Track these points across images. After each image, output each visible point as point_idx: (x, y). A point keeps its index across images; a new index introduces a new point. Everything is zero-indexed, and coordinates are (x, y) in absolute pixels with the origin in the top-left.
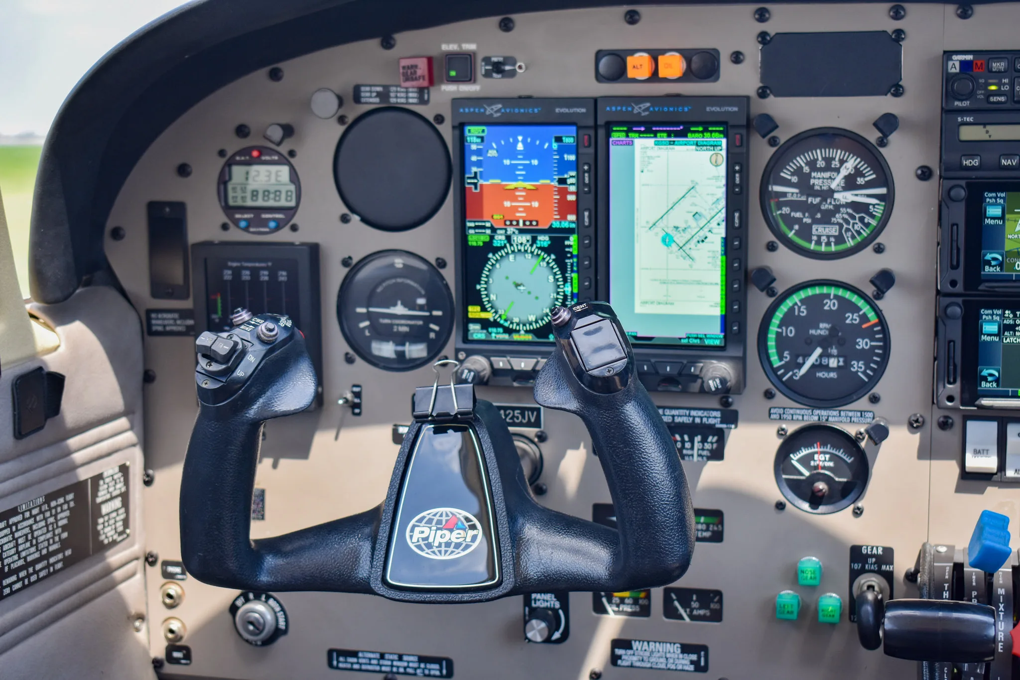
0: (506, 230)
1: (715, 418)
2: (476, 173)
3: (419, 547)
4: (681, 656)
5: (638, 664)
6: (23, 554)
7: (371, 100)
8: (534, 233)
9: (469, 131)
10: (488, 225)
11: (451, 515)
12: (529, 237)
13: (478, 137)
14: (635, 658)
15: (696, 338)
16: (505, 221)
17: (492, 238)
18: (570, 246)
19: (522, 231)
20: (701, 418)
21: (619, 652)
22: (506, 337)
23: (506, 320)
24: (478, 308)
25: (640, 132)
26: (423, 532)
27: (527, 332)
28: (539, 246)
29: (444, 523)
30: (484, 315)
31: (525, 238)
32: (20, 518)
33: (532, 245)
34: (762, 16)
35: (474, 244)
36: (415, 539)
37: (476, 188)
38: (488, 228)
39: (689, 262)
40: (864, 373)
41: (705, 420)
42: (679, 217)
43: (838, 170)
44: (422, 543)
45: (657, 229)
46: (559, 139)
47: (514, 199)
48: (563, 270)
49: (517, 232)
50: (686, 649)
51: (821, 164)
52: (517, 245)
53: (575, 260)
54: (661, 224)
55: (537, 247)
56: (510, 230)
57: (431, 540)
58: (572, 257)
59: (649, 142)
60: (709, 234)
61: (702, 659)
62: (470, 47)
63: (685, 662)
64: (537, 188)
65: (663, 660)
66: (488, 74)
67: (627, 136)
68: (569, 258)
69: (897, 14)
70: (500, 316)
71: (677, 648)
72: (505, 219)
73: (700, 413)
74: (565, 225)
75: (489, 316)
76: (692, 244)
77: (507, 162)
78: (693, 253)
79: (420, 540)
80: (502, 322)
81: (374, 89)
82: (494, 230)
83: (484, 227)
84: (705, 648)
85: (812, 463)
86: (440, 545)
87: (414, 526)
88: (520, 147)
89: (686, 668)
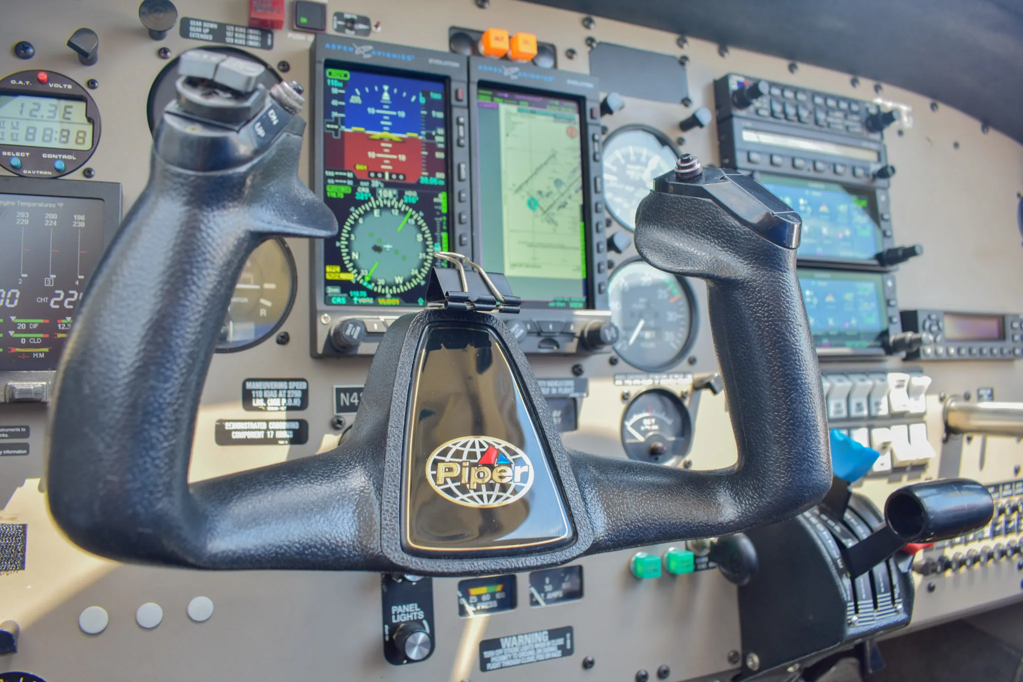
0: (370, 183)
1: (569, 387)
2: (336, 118)
3: (449, 491)
4: (549, 643)
5: (508, 663)
7: (202, 36)
8: (401, 188)
9: (330, 73)
10: (350, 175)
11: (486, 446)
12: (395, 192)
13: (340, 81)
14: (504, 658)
15: (562, 301)
16: (369, 173)
17: (354, 190)
18: (439, 204)
19: (388, 185)
20: (557, 388)
21: (487, 654)
22: (370, 300)
23: (370, 282)
24: (338, 269)
25: (503, 98)
27: (393, 296)
28: (406, 201)
29: (479, 457)
30: (344, 276)
31: (390, 193)
33: (398, 201)
34: (587, 25)
35: (334, 195)
36: (440, 480)
37: (336, 134)
38: (350, 179)
39: (552, 226)
40: (674, 342)
41: (560, 390)
42: (543, 182)
43: (646, 165)
45: (523, 193)
46: (427, 95)
47: (380, 150)
48: (433, 229)
49: (382, 185)
50: (554, 634)
51: (633, 158)
52: (383, 199)
53: (445, 218)
54: (526, 188)
55: (404, 203)
56: (375, 183)
57: (464, 481)
58: (442, 215)
59: (513, 108)
60: (568, 201)
61: (568, 642)
63: (552, 648)
64: (404, 140)
65: (532, 653)
66: (340, 30)
67: (492, 100)
68: (438, 216)
69: (681, 44)
70: (363, 278)
71: (544, 636)
72: (370, 170)
73: (556, 383)
74: (433, 181)
75: (350, 277)
76: (554, 210)
77: (371, 111)
78: (556, 218)
80: (365, 284)
81: (205, 25)
82: (357, 182)
83: (346, 178)
84: (569, 629)
85: (642, 428)
86: (479, 488)
87: (437, 462)
88: (386, 97)
89: (554, 655)
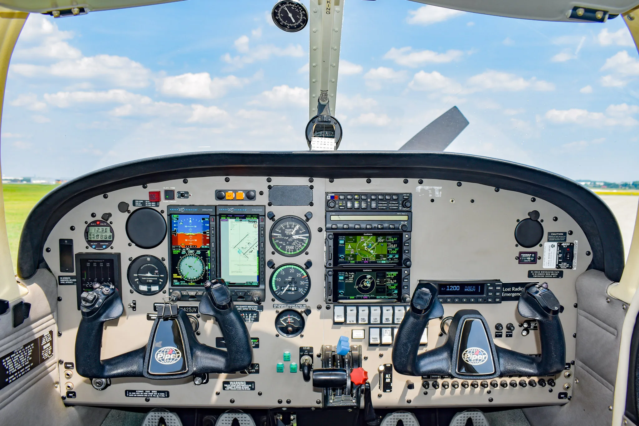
0: (186, 249)
1: (256, 308)
2: (175, 230)
3: (160, 360)
4: (246, 385)
5: (232, 389)
6: (16, 367)
7: (139, 205)
8: (195, 249)
9: (173, 216)
10: (180, 247)
11: (170, 349)
12: (194, 251)
13: (176, 218)
14: (231, 387)
15: (249, 283)
16: (186, 246)
17: (181, 251)
18: (208, 254)
19: (191, 249)
20: (251, 308)
21: (225, 385)
22: (186, 284)
23: (186, 278)
24: (177, 275)
25: (230, 217)
26: (161, 355)
27: (193, 282)
28: (197, 254)
29: (168, 352)
30: (178, 277)
31: (192, 251)
32: (15, 355)
33: (194, 254)
34: (269, 180)
35: (175, 253)
36: (158, 358)
37: (175, 235)
38: (180, 248)
39: (246, 259)
40: (303, 292)
41: (252, 309)
42: (244, 244)
43: (293, 229)
44: (161, 359)
45: (236, 248)
46: (203, 219)
47: (189, 239)
48: (205, 262)
49: (189, 249)
50: (248, 383)
51: (288, 226)
52: (190, 254)
53: (209, 258)
54: (238, 246)
55: (196, 254)
56: (187, 249)
57: (164, 358)
58: (208, 257)
59: (234, 220)
60: (253, 250)
61: (253, 386)
62: (173, 188)
63: (247, 387)
64: (196, 235)
65: (240, 387)
66: (179, 197)
67: (226, 218)
68: (207, 258)
69: (311, 181)
70: (184, 277)
71: (244, 383)
72: (186, 245)
73: (251, 307)
74: (206, 247)
75: (180, 277)
76: (248, 253)
77: (186, 226)
78: (248, 256)
79: (160, 358)
80: (185, 279)
81: (140, 201)
82: (182, 249)
83: (179, 248)
84: (254, 382)
85: (287, 321)
86: (167, 359)
87: (158, 354)
88: (190, 221)
89: (248, 389)
